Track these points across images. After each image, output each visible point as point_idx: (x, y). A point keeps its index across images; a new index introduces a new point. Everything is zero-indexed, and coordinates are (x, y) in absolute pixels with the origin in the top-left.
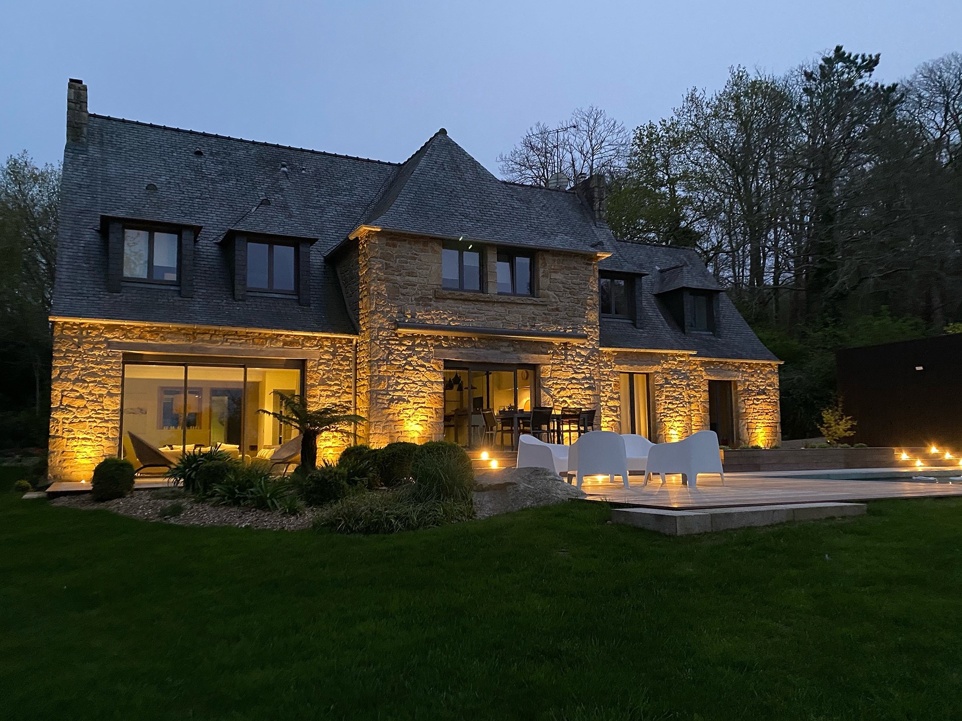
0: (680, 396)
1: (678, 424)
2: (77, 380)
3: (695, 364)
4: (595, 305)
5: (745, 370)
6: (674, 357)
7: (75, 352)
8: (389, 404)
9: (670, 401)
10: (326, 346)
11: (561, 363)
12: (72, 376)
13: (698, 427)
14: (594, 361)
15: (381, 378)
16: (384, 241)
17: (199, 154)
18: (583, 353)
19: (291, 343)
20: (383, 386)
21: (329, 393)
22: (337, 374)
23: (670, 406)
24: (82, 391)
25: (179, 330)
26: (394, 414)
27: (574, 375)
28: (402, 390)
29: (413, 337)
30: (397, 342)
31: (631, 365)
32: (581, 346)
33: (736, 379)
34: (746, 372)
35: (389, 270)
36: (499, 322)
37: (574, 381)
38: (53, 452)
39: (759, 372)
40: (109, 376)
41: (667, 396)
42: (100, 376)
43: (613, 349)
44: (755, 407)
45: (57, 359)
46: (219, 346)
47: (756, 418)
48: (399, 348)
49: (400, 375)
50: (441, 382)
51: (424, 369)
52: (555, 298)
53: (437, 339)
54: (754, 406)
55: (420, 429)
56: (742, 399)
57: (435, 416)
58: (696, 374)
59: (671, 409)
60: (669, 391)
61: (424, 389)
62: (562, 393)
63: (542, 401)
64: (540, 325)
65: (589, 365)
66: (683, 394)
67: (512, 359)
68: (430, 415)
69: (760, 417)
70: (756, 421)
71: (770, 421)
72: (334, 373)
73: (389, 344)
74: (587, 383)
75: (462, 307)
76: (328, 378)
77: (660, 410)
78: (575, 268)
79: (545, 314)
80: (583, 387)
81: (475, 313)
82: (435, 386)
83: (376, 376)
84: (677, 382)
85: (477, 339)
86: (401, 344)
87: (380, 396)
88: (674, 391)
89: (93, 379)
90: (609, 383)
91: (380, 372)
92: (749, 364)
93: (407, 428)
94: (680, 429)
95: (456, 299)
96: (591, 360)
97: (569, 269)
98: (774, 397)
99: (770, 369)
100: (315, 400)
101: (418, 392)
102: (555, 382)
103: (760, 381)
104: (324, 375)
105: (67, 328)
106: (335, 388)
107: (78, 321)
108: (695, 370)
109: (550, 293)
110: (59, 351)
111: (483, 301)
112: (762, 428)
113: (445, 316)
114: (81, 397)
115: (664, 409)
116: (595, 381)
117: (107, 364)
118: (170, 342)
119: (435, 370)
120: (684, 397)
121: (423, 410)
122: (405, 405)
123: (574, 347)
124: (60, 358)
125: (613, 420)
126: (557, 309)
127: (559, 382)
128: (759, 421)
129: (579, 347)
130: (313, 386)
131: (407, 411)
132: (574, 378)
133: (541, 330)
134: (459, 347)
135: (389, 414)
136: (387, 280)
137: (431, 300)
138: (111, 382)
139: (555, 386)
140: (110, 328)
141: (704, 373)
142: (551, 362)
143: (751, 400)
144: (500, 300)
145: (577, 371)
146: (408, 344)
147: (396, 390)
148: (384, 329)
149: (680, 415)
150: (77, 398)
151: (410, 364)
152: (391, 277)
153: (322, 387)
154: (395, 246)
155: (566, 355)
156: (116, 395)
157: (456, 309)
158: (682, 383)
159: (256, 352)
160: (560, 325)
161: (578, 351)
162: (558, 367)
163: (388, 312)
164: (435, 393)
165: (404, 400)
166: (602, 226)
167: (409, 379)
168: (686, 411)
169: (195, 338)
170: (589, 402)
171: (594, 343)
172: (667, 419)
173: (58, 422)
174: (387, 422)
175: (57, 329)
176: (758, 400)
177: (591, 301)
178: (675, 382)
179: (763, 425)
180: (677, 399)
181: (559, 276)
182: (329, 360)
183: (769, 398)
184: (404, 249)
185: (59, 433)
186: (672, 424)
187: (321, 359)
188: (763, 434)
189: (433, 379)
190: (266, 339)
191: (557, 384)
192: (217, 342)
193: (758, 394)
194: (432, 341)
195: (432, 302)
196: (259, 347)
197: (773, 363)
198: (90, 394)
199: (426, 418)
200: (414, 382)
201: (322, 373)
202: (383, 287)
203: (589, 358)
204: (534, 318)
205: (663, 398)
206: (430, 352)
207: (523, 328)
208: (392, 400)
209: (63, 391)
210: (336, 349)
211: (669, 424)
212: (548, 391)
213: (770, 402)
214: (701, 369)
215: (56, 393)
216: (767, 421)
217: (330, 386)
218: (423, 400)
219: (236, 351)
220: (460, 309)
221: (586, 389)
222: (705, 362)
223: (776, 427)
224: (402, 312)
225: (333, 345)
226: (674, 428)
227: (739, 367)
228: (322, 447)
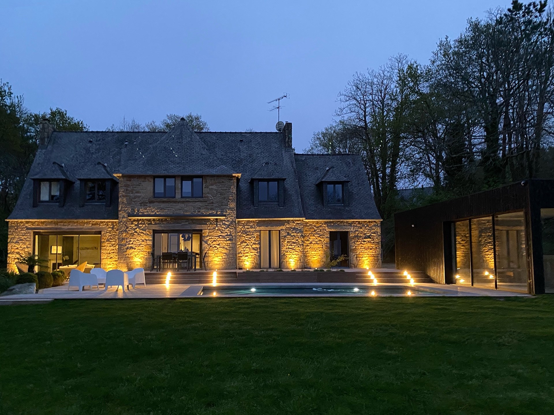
0: (297, 242)
1: (295, 256)
2: (16, 242)
3: (320, 223)
4: (234, 199)
5: (355, 225)
6: (293, 221)
7: (15, 232)
8: (126, 250)
9: (290, 244)
10: (110, 225)
11: (214, 228)
12: (14, 241)
13: (322, 257)
14: (232, 227)
15: (123, 239)
16: (125, 179)
17: (91, 142)
18: (226, 223)
19: (95, 224)
20: (124, 242)
21: (110, 245)
22: (114, 237)
23: (290, 247)
24: (18, 246)
25: (52, 221)
26: (129, 254)
27: (221, 234)
28: (132, 244)
29: (138, 220)
30: (130, 223)
31: (266, 227)
32: (226, 220)
33: (349, 230)
34: (356, 226)
35: (128, 192)
36: (181, 211)
37: (221, 237)
38: (9, 269)
39: (366, 226)
40: (27, 240)
41: (288, 242)
42: (24, 241)
43: (257, 219)
44: (363, 245)
45: (9, 234)
46: (66, 227)
47: (363, 251)
48: (131, 226)
49: (132, 237)
50: (151, 240)
51: (142, 234)
52: (211, 198)
53: (149, 220)
54: (361, 245)
55: (141, 261)
56: (353, 241)
57: (147, 255)
58: (321, 228)
59: (290, 248)
60: (290, 239)
61: (143, 243)
62: (214, 243)
63: (203, 247)
64: (203, 211)
65: (230, 229)
66: (299, 240)
67: (188, 227)
68: (146, 254)
69: (365, 251)
70: (363, 253)
71: (373, 253)
72: (113, 236)
73: (127, 224)
74: (228, 237)
75: (163, 205)
76: (110, 239)
77: (284, 249)
78: (223, 182)
79: (206, 206)
80: (226, 240)
81: (169, 207)
82: (148, 241)
83: (121, 238)
84: (295, 234)
85: (169, 219)
86: (132, 224)
87: (122, 247)
88: (293, 239)
89: (21, 242)
90: (253, 236)
91: (122, 236)
92: (359, 222)
93: (134, 260)
94: (296, 259)
95: (159, 202)
96: (231, 226)
97: (220, 183)
98: (376, 240)
99: (375, 224)
100: (104, 248)
101: (140, 245)
102: (210, 237)
103: (366, 231)
104: (108, 237)
105: (13, 223)
106: (113, 243)
107: (16, 220)
108: (321, 226)
109: (209, 195)
110: (10, 232)
111: (173, 202)
112: (367, 257)
113: (154, 210)
114: (17, 249)
115: (287, 248)
116: (233, 236)
117: (26, 236)
118: (48, 226)
119: (148, 234)
120: (299, 242)
121: (142, 252)
122: (133, 250)
123: (222, 221)
124: (10, 234)
125: (255, 255)
126: (212, 203)
127: (213, 237)
128: (365, 253)
129: (224, 221)
130: (104, 242)
131: (135, 253)
132: (221, 235)
133: (203, 214)
134: (160, 223)
135: (126, 254)
136: (126, 196)
137: (147, 203)
138: (28, 243)
139: (210, 240)
140: (27, 222)
141: (326, 228)
142: (209, 228)
143: (360, 241)
144: (181, 201)
145: (223, 232)
146: (135, 223)
147: (129, 244)
148: (125, 217)
149: (296, 251)
150: (16, 249)
151: (136, 232)
152: (129, 194)
153: (107, 243)
154: (130, 181)
155: (217, 225)
156: (29, 247)
157: (159, 206)
158: (298, 235)
159: (81, 229)
160: (214, 210)
161: (224, 222)
162: (212, 231)
163: (127, 210)
164: (148, 245)
165: (133, 248)
166: (289, 150)
167: (135, 239)
168: (300, 249)
169: (57, 224)
170: (229, 247)
171: (232, 218)
172: (288, 253)
173: (10, 258)
174: (126, 257)
175: (10, 223)
176: (364, 241)
177: (232, 198)
178: (293, 234)
179: (367, 256)
180: (294, 243)
181: (214, 187)
182: (111, 231)
183: (373, 240)
184: (135, 182)
185: (10, 262)
186: (291, 256)
187: (107, 230)
188: (368, 261)
189: (147, 239)
190: (85, 223)
191: (211, 238)
192: (66, 225)
193: (365, 238)
194: (147, 222)
195: (148, 204)
196: (82, 227)
197: (377, 221)
198: (21, 247)
199: (144, 256)
200: (138, 240)
201: (108, 236)
202: (125, 199)
203: (230, 225)
204: (200, 208)
205: (286, 242)
206: (146, 227)
207: (193, 213)
208: (127, 248)
209: (11, 247)
210: (114, 226)
211: (290, 256)
212: (206, 242)
213: (373, 242)
214: (324, 225)
215: (9, 247)
216: (371, 253)
217: (111, 242)
218: (142, 248)
219: (74, 229)
220: (162, 206)
221: (227, 240)
222: (328, 222)
223: (378, 256)
224: (133, 210)
225: (113, 224)
226: (292, 258)
227: (352, 223)
228: (108, 268)
